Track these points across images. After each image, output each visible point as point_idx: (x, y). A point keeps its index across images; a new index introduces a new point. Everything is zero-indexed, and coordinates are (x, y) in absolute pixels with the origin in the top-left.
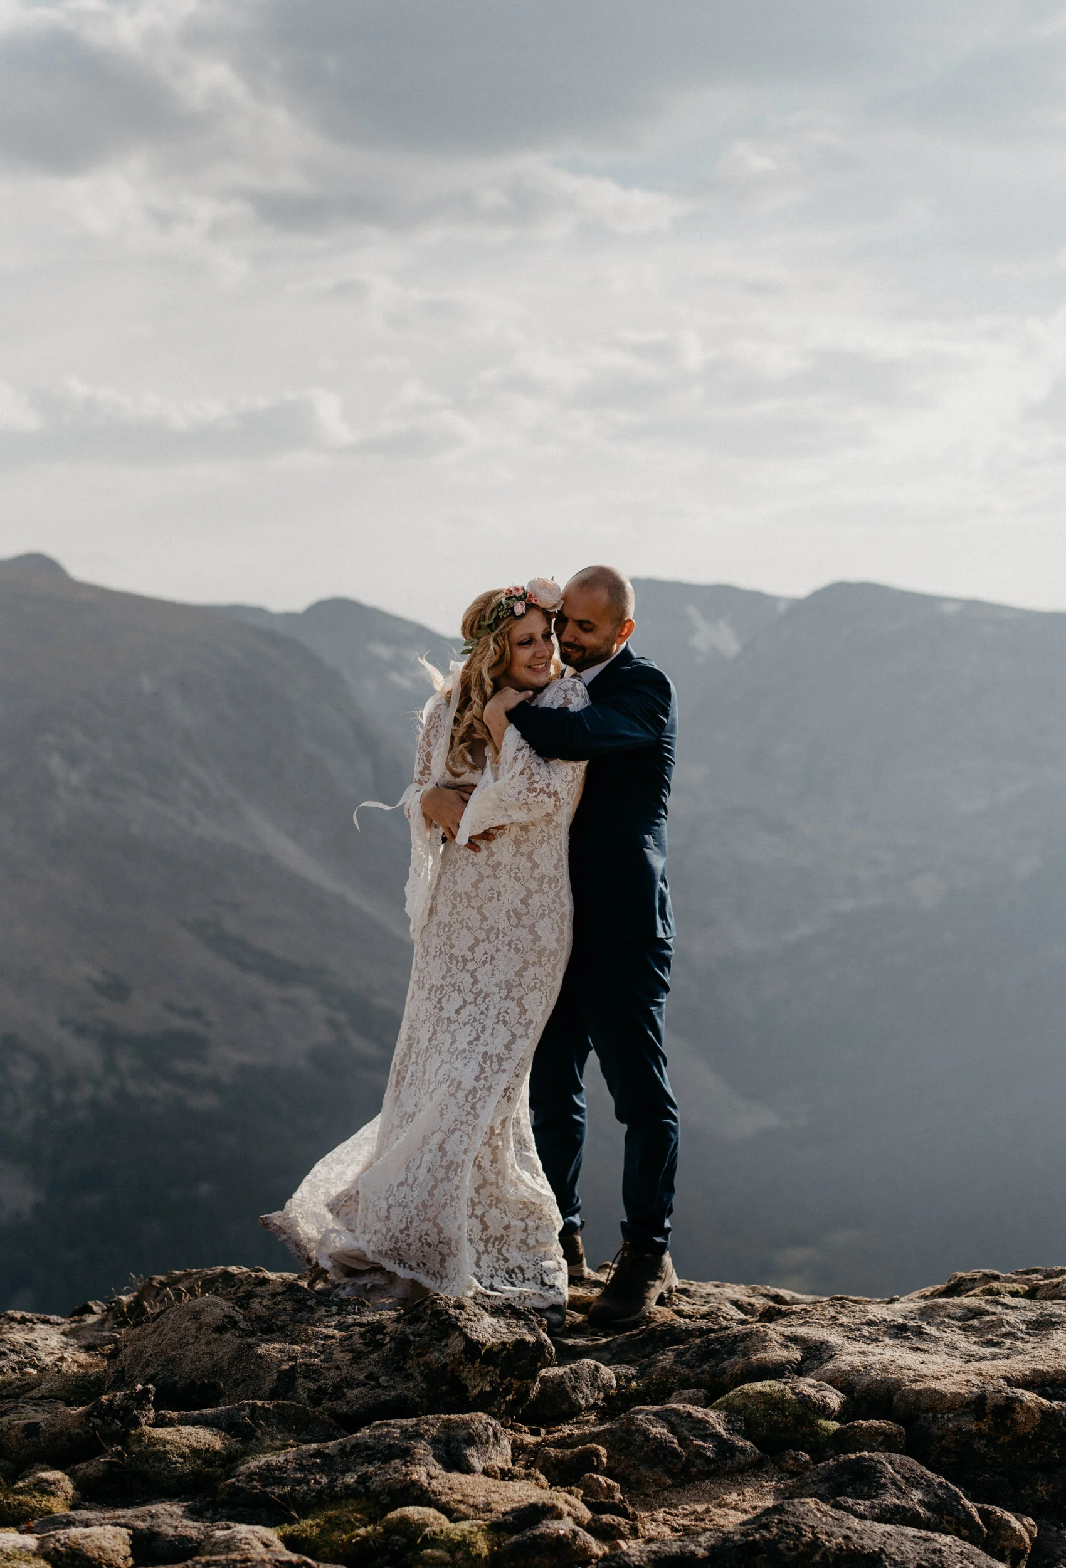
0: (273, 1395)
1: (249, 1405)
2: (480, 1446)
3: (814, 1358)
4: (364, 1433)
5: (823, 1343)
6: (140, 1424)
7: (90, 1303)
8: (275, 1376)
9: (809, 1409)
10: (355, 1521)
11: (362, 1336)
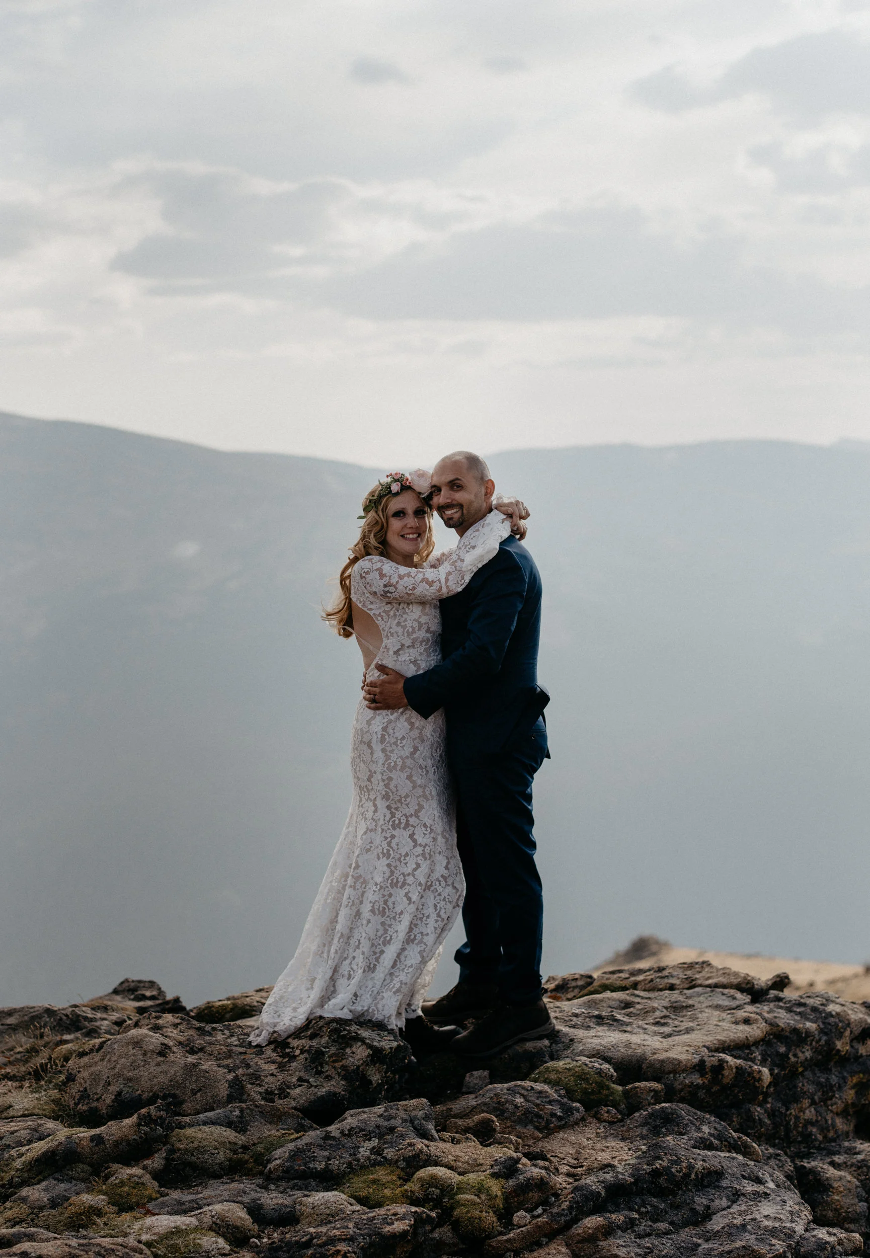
4: (351, 1120)
8: (227, 1085)
10: (392, 1182)
11: (274, 1050)
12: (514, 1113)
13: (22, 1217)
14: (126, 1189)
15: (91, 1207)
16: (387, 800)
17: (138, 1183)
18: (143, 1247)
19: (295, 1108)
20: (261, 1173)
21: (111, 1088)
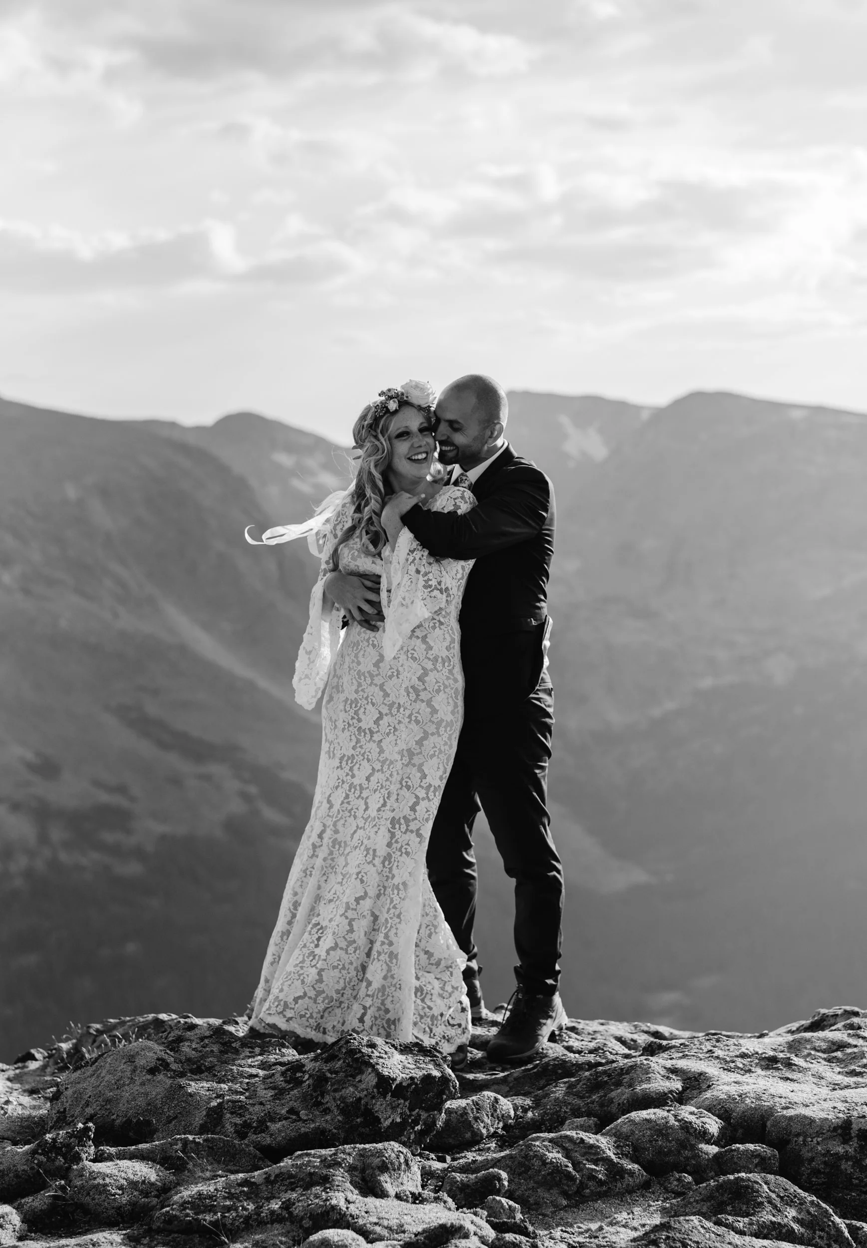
0: (203, 1130)
1: (181, 1139)
2: (393, 1172)
3: (693, 1088)
4: (287, 1163)
5: (701, 1074)
6: (80, 1159)
7: (33, 1051)
8: (204, 1113)
9: (691, 1134)
12: (540, 1171)
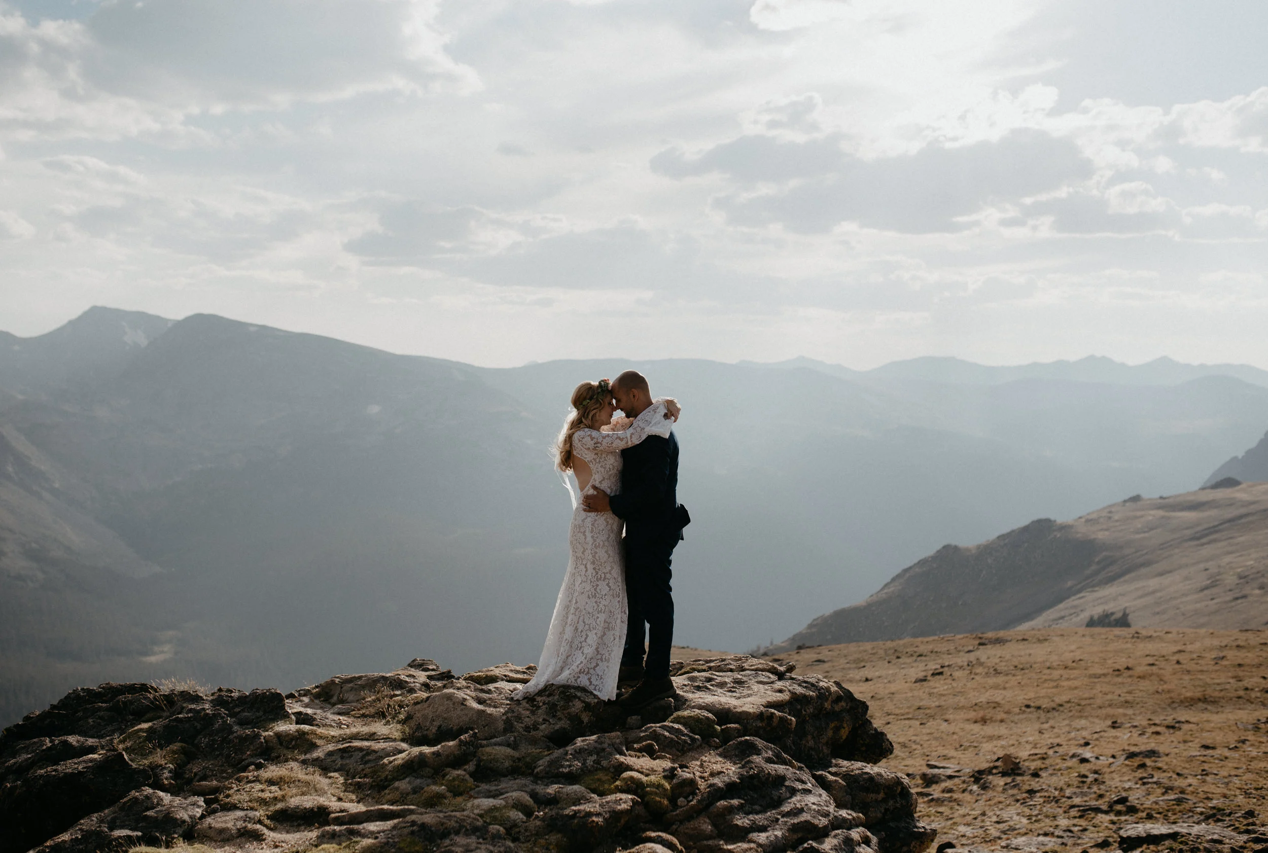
10: (609, 780)
11: (527, 703)
12: (665, 741)
13: (397, 799)
14: (457, 782)
15: (438, 793)
16: (594, 564)
17: (463, 779)
18: (479, 818)
19: (543, 736)
20: (531, 774)
21: (435, 723)
